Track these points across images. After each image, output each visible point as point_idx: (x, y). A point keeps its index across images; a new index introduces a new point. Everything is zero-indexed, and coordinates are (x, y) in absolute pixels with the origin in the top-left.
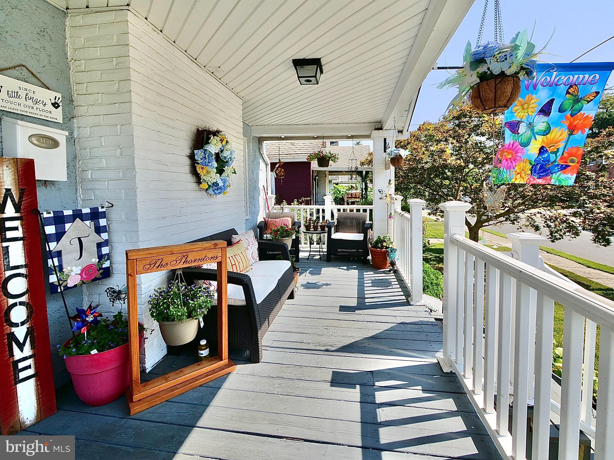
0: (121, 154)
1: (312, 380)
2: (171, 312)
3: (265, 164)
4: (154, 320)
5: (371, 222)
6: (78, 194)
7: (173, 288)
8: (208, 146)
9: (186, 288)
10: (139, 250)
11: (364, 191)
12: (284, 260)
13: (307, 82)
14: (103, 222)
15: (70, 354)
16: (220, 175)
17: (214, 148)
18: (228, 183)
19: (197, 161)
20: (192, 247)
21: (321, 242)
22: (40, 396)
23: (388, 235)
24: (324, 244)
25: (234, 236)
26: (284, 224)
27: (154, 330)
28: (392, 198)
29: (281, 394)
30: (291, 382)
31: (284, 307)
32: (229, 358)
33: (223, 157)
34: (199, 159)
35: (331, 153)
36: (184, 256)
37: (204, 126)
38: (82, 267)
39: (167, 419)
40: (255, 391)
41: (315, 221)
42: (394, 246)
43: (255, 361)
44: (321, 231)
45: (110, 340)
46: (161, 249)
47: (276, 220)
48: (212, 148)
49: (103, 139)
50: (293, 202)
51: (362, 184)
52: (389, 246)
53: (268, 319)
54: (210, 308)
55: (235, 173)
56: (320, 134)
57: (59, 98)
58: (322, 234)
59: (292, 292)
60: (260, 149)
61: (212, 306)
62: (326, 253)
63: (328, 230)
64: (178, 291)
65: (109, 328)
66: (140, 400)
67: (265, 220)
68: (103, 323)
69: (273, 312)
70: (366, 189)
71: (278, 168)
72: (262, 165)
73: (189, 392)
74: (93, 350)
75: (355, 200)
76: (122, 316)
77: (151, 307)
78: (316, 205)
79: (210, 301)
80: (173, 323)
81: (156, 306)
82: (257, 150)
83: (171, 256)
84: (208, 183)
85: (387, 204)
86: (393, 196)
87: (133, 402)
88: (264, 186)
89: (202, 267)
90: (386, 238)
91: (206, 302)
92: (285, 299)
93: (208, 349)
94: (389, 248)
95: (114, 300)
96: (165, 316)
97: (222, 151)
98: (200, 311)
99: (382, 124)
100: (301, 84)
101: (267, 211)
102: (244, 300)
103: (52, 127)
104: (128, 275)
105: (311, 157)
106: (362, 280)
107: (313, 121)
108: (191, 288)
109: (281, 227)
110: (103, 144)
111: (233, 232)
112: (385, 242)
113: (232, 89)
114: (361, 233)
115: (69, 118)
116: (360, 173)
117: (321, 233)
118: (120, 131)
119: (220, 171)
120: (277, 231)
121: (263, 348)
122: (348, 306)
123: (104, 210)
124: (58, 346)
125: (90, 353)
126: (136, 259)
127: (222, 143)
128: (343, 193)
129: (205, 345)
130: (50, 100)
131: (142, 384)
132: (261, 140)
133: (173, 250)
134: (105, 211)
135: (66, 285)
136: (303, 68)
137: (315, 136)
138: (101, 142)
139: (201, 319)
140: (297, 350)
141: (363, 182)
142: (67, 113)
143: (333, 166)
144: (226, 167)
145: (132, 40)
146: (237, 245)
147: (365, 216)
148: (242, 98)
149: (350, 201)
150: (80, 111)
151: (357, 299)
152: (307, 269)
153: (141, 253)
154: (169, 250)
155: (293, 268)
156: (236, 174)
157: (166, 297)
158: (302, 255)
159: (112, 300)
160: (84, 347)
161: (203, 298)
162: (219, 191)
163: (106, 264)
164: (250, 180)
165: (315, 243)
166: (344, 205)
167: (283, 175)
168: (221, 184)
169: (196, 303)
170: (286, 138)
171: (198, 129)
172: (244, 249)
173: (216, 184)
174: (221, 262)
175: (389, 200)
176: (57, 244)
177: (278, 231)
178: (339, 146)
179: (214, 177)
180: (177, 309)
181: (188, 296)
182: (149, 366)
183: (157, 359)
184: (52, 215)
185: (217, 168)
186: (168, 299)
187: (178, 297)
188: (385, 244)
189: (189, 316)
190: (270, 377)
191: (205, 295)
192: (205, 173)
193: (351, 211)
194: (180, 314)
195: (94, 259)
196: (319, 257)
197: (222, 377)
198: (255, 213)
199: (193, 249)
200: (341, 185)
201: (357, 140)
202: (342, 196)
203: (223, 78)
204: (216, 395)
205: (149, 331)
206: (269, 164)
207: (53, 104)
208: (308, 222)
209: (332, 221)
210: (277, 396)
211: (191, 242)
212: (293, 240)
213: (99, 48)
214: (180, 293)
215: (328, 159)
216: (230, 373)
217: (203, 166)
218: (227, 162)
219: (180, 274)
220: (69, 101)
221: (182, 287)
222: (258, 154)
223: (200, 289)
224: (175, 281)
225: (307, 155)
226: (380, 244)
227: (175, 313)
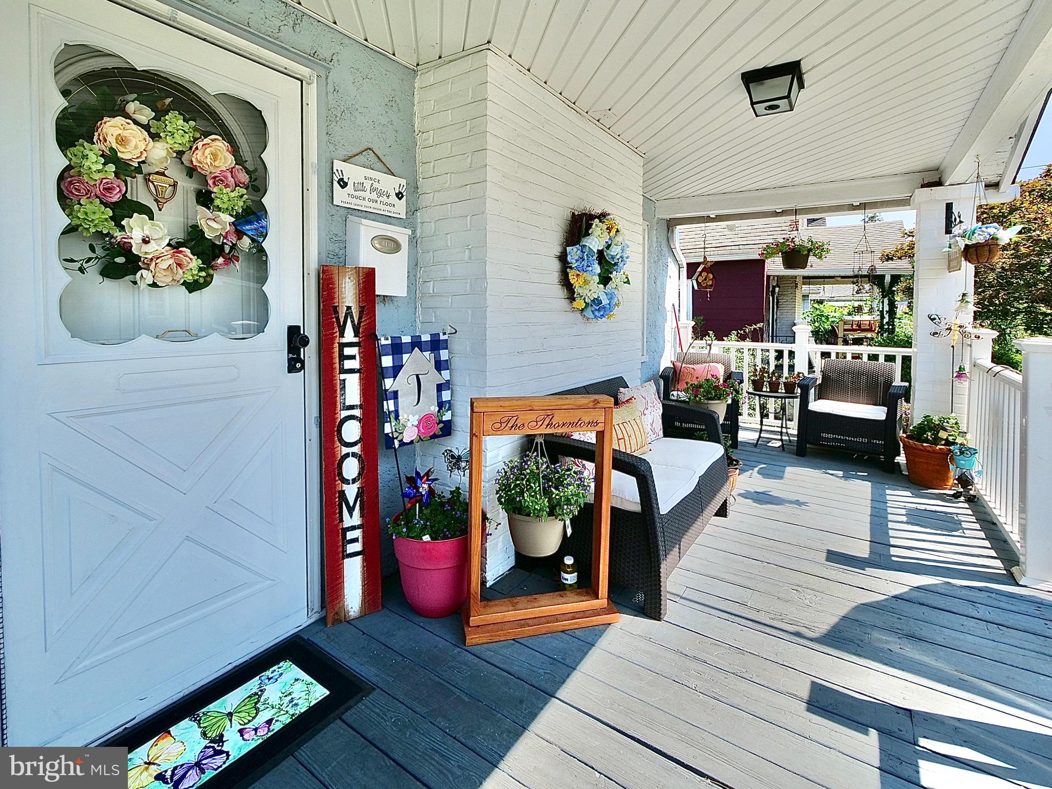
0: (470, 258)
1: (766, 685)
2: (525, 503)
3: (678, 267)
4: (502, 509)
5: (907, 384)
6: (417, 314)
7: (530, 464)
8: (588, 239)
9: (547, 467)
10: (487, 399)
11: (887, 316)
12: (708, 441)
13: (769, 110)
14: (444, 355)
15: (399, 534)
16: (605, 286)
17: (596, 243)
18: (616, 299)
19: (570, 263)
20: (560, 402)
21: (785, 415)
22: (366, 582)
23: (953, 415)
24: (791, 420)
25: (622, 389)
26: (713, 376)
27: (500, 524)
28: (964, 335)
29: (701, 691)
30: (721, 676)
31: (708, 529)
32: (609, 598)
33: (610, 257)
34: (574, 261)
35: (812, 242)
36: (548, 415)
37: (582, 207)
38: (419, 417)
39: (515, 669)
40: (652, 669)
41: (773, 373)
42: (971, 440)
43: (653, 615)
44: (786, 393)
45: (445, 527)
46: (517, 400)
47: (694, 367)
48: (594, 243)
49: (449, 236)
50: (728, 334)
51: (883, 302)
52: (955, 440)
53: (680, 545)
54: (582, 506)
55: (628, 282)
56: (790, 206)
57: (403, 186)
58: (787, 400)
59: (725, 504)
60: (669, 240)
61: (585, 504)
62: (796, 439)
63: (801, 394)
64: (537, 469)
65: (445, 509)
66: (478, 626)
67: (674, 365)
68: (437, 499)
69: (687, 534)
70: (892, 312)
71: (701, 272)
72: (672, 269)
73: (545, 636)
74: (425, 535)
75: (862, 335)
76: (460, 493)
77: (499, 488)
78: (772, 342)
79: (583, 494)
80: (527, 518)
81: (506, 488)
82: (664, 242)
83: (530, 414)
84: (584, 299)
85: (953, 347)
86: (970, 329)
87: (469, 626)
88: (673, 305)
89: (572, 435)
90: (948, 422)
91: (577, 495)
92: (711, 515)
93: (576, 573)
94: (954, 443)
95: (452, 469)
96: (518, 506)
97: (608, 247)
98: (567, 508)
99: (941, 173)
100: (757, 116)
101: (679, 350)
102: (638, 503)
103: (394, 225)
104: (472, 435)
105: (769, 251)
106: (881, 505)
107: (773, 183)
108: (555, 468)
109: (706, 380)
110: (449, 245)
111: (620, 382)
112: (945, 430)
113: (628, 142)
114: (879, 405)
115: (412, 210)
116: (876, 279)
117: (785, 398)
118: (471, 224)
119: (605, 280)
120: (697, 388)
121: (669, 596)
122: (847, 555)
123: (446, 337)
124: (387, 519)
125: (422, 539)
126: (484, 412)
127: (609, 233)
128: (833, 319)
129: (572, 565)
130: (394, 189)
131: (483, 603)
132: (671, 224)
133: (533, 404)
134: (447, 340)
135: (402, 440)
136: (762, 84)
137: (778, 211)
138: (447, 242)
139: (568, 522)
140: (734, 617)
141: (884, 297)
142: (411, 204)
143: (815, 266)
144: (614, 273)
145: (492, 92)
146: (627, 405)
147: (892, 371)
148: (643, 155)
149: (852, 337)
150: (425, 200)
151: (870, 545)
152: (754, 464)
153: (490, 404)
154: (526, 404)
155: (727, 460)
156: (629, 284)
157: (519, 477)
158: (742, 436)
159: (450, 468)
160: (415, 528)
161: (571, 487)
162: (602, 313)
163: (447, 416)
164: (650, 294)
165: (772, 416)
166: (837, 344)
167: (711, 286)
168: (605, 301)
169: (562, 494)
170: (719, 218)
171: (573, 214)
172: (638, 414)
173: (597, 301)
174: (603, 432)
175: (956, 337)
176: (394, 380)
177: (701, 386)
178: (828, 225)
179: (594, 289)
180: (534, 499)
181: (550, 480)
182: (492, 576)
183: (501, 569)
184: (389, 342)
185: (599, 275)
186: (523, 479)
187: (537, 479)
188: (943, 435)
189: (551, 513)
190: (681, 653)
191: (577, 482)
192: (581, 283)
193: (856, 357)
194: (539, 508)
195: (433, 407)
196: (779, 444)
197: (597, 627)
198: (657, 353)
199: (561, 405)
200: (831, 303)
201: (870, 213)
202: (832, 327)
203: (615, 126)
204: (587, 656)
205: (494, 525)
206: (685, 266)
207: (397, 195)
208: (758, 373)
209: (810, 376)
210: (694, 693)
211: (556, 394)
212: (728, 405)
213: (450, 111)
214: (538, 474)
215: (806, 253)
216: (610, 624)
217: (578, 273)
218: (616, 264)
219: (541, 443)
220: (414, 187)
221: (542, 464)
222: (665, 249)
223: (568, 473)
224: (533, 453)
225: (760, 246)
226: (929, 434)
227: (531, 504)
